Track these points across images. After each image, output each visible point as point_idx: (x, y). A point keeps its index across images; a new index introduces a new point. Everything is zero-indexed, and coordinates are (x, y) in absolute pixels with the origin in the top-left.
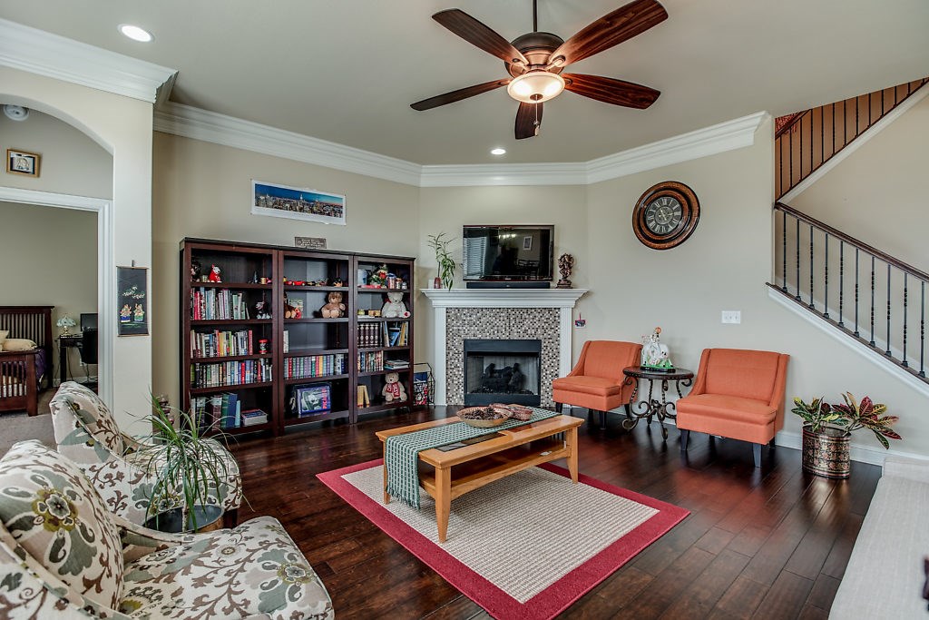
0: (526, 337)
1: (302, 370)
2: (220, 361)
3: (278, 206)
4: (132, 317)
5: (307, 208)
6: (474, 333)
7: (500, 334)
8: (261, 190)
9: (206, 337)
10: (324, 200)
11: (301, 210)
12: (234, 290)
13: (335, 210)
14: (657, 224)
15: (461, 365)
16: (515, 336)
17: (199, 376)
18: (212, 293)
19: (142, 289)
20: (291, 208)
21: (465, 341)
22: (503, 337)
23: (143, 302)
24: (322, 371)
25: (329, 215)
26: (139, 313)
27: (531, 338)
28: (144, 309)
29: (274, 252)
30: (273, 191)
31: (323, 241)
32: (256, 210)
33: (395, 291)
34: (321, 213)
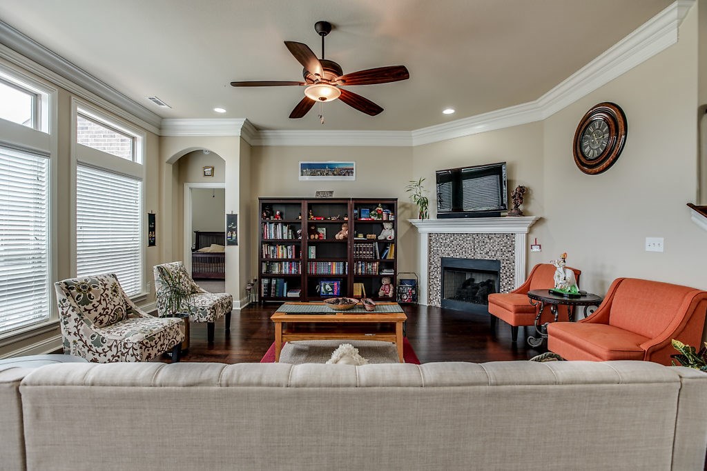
0: (488, 258)
1: (323, 269)
2: (280, 261)
3: (313, 174)
4: (231, 237)
5: (331, 173)
6: (448, 253)
7: (467, 254)
8: (304, 166)
9: (272, 248)
10: (341, 167)
11: (327, 174)
12: (285, 224)
13: (349, 172)
14: (591, 148)
15: (439, 277)
16: (479, 257)
17: (268, 268)
18: (273, 225)
19: (235, 224)
20: (321, 174)
21: (442, 258)
22: (469, 257)
23: (236, 230)
24: (335, 272)
25: (344, 175)
26: (234, 235)
27: (492, 259)
28: (236, 233)
29: (302, 202)
30: (310, 166)
31: (331, 192)
32: (301, 178)
33: (388, 221)
34: (339, 175)
